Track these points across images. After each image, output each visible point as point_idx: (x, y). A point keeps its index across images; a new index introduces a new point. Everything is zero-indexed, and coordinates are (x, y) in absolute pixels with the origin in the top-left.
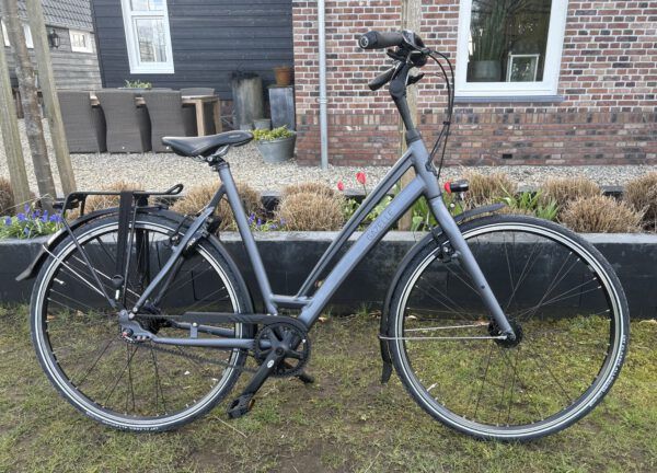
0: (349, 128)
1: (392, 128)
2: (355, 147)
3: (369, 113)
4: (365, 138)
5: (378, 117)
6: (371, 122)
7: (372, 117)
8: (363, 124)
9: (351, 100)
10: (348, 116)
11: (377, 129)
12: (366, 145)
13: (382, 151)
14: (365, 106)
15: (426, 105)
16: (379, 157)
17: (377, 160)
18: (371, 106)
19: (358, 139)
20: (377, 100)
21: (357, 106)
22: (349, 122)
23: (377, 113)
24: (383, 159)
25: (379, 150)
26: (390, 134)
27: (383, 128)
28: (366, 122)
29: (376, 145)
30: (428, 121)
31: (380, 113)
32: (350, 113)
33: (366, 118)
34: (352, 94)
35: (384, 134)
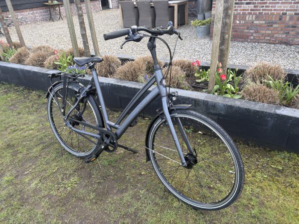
0: (238, 22)
1: (261, 22)
2: (240, 32)
3: (250, 14)
4: (246, 27)
5: (254, 16)
6: (250, 19)
7: (251, 16)
8: (245, 20)
9: (241, 7)
10: (238, 16)
11: (253, 22)
12: (245, 31)
13: (254, 35)
14: (248, 10)
15: (283, 10)
16: (252, 38)
17: (251, 39)
18: (251, 10)
19: (241, 28)
20: (255, 7)
21: (244, 10)
22: (238, 19)
23: (254, 14)
24: (254, 38)
25: (252, 34)
26: (260, 25)
27: (256, 22)
28: (247, 19)
29: (251, 31)
30: (283, 19)
31: (256, 14)
32: (239, 14)
33: (247, 17)
34: (242, 3)
35: (256, 25)
